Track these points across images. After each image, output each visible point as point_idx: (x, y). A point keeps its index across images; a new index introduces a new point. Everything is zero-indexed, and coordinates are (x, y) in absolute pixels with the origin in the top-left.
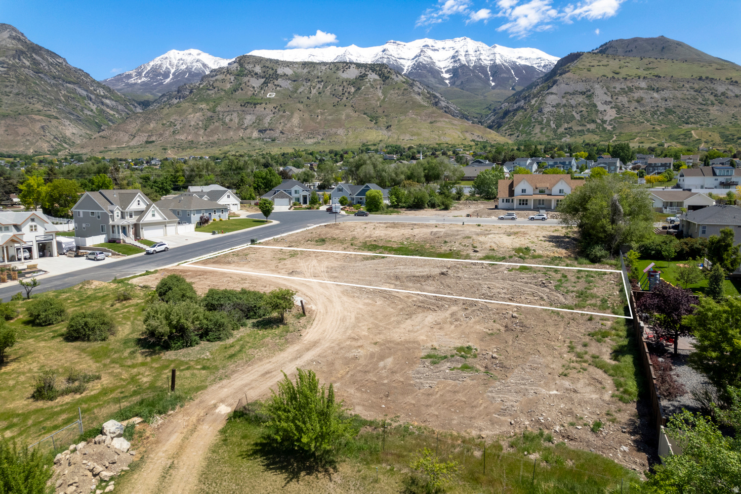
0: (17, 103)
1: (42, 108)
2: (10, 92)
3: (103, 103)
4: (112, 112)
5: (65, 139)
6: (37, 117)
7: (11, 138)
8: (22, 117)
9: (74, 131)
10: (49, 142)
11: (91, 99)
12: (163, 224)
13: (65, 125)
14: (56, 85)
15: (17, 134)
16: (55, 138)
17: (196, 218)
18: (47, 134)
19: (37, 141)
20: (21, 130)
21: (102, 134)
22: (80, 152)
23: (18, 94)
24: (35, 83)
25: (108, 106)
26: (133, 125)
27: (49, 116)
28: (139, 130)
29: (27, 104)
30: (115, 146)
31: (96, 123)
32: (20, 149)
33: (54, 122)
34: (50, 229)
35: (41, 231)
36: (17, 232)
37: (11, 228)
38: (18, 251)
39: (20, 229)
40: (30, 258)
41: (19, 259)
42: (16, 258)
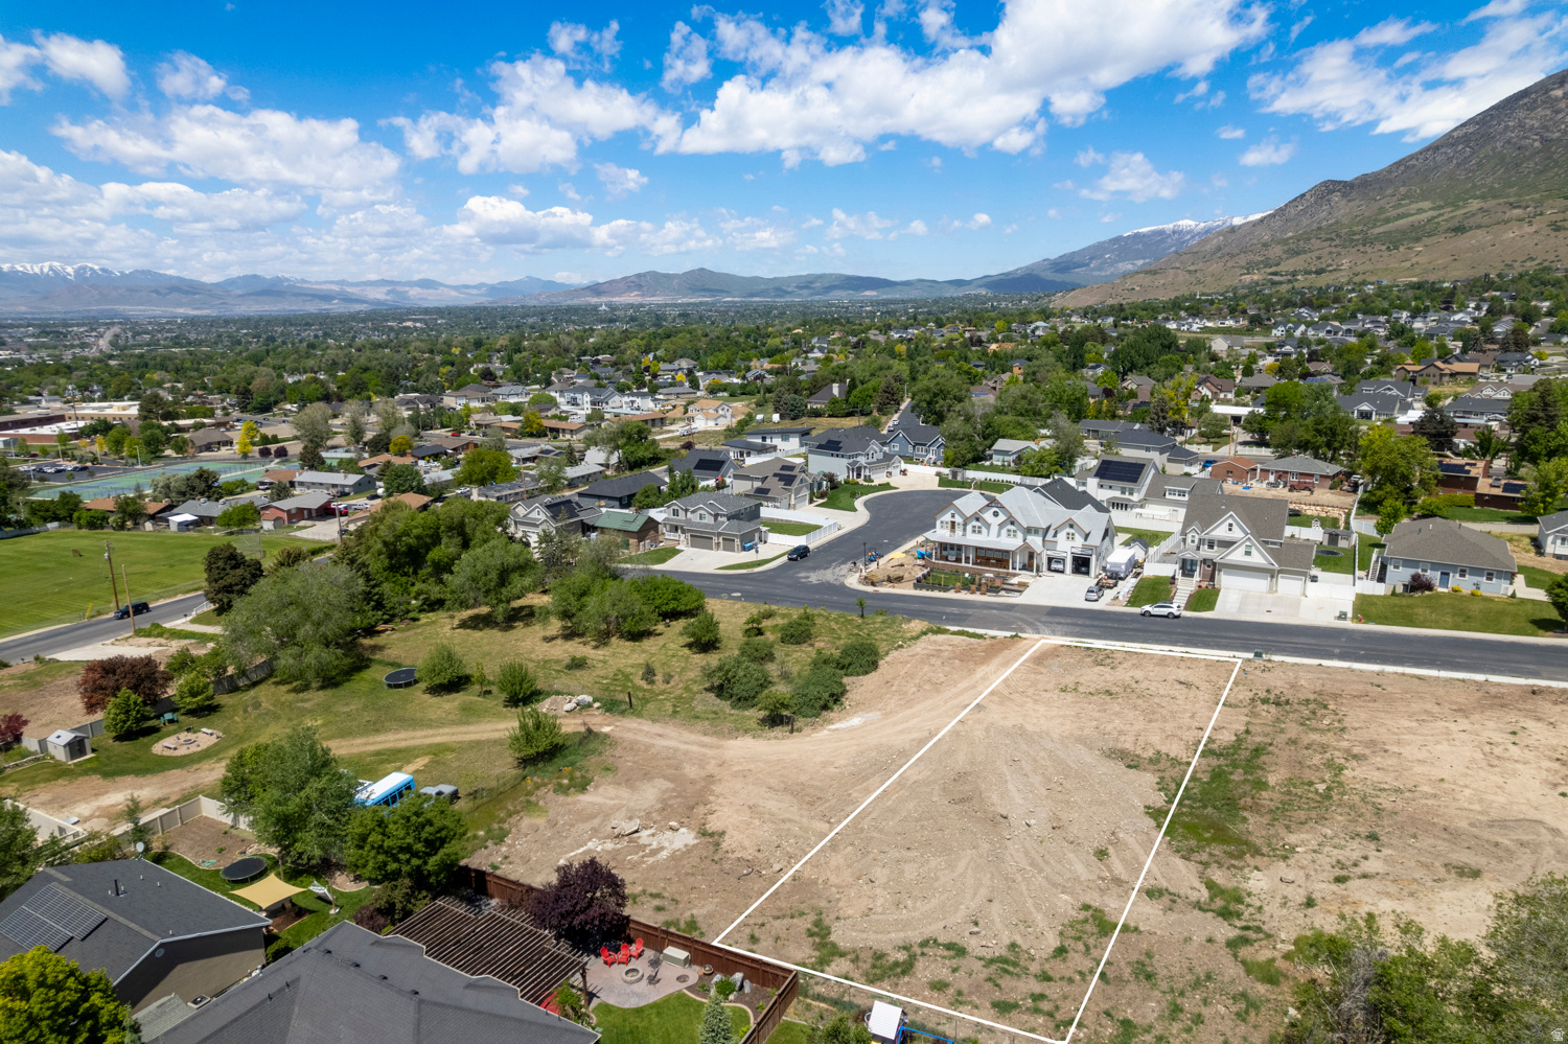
17: (1399, 576)
34: (1090, 541)
35: (1079, 541)
36: (1049, 537)
37: (1041, 532)
38: (1050, 560)
39: (1055, 535)
40: (1062, 572)
41: (1049, 569)
42: (1045, 567)
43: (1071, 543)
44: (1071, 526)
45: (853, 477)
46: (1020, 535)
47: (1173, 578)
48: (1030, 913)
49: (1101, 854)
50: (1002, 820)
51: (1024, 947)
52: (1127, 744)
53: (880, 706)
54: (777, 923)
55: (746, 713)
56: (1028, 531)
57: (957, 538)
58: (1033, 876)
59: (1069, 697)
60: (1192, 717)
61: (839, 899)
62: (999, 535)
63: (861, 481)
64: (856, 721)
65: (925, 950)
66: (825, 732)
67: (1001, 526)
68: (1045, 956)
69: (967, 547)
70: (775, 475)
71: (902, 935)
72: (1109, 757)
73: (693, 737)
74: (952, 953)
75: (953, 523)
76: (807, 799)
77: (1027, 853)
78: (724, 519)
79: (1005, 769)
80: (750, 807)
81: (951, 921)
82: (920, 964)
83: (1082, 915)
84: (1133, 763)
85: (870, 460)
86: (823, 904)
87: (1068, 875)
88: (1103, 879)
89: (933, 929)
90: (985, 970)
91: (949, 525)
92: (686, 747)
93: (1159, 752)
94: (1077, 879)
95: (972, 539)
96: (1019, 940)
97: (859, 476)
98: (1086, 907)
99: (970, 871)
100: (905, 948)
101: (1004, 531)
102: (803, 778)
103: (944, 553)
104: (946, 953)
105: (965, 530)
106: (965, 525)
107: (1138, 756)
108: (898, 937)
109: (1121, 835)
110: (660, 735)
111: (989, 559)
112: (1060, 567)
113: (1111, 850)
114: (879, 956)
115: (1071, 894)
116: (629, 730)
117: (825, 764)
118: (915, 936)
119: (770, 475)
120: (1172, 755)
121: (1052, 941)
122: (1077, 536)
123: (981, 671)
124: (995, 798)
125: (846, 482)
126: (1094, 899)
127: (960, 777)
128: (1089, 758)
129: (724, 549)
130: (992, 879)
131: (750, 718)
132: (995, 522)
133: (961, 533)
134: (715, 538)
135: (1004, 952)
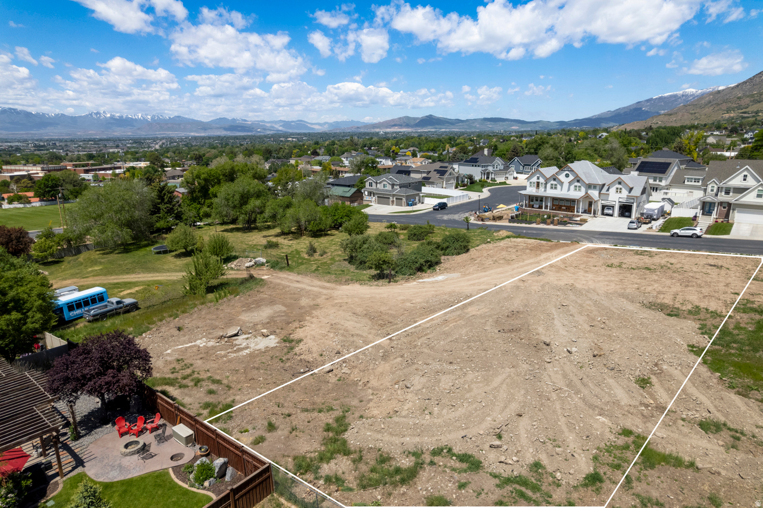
34: (633, 193)
35: (625, 193)
36: (604, 191)
37: (598, 187)
38: (604, 207)
39: (608, 190)
40: (612, 215)
41: (603, 214)
42: (600, 212)
43: (619, 195)
44: (620, 183)
45: (484, 178)
46: (583, 189)
47: (695, 217)
48: (562, 432)
49: (644, 383)
50: (545, 347)
51: (550, 469)
52: (668, 300)
53: (462, 270)
54: (304, 416)
55: (364, 272)
56: (589, 186)
57: (541, 192)
58: (569, 396)
59: (614, 270)
60: (727, 285)
61: (371, 400)
62: (569, 190)
63: (489, 181)
64: (440, 278)
65: (436, 459)
66: (415, 283)
67: (570, 183)
68: (573, 482)
69: (547, 198)
70: (435, 170)
71: (417, 439)
72: (650, 308)
73: (319, 283)
74: (465, 466)
75: (538, 183)
76: (380, 322)
77: (565, 376)
78: (398, 187)
79: (554, 311)
80: (332, 325)
81: (472, 432)
82: (424, 475)
83: (621, 441)
84: (673, 313)
85: (495, 169)
86: (355, 402)
87: (607, 398)
88: (647, 406)
89: (452, 438)
90: (497, 490)
91: (536, 184)
92: (310, 288)
93: (697, 307)
94: (616, 403)
95: (550, 192)
96: (545, 460)
97: (488, 178)
98: (627, 432)
99: (504, 386)
100: (414, 454)
101: (572, 187)
102: (383, 309)
103: (531, 203)
104: (458, 465)
105: (546, 187)
106: (546, 184)
107: (678, 309)
108: (411, 441)
109: (665, 367)
110: (298, 281)
111: (562, 206)
112: (610, 212)
113: (654, 379)
114: (384, 459)
115: (610, 416)
116: (280, 278)
117: (404, 301)
118: (429, 442)
119: (432, 170)
120: (711, 309)
121: (584, 466)
122: (624, 190)
123: (544, 256)
124: (541, 330)
125: (480, 181)
126: (635, 424)
127: (514, 314)
128: (631, 307)
129: (397, 205)
130: (525, 395)
131: (365, 275)
132: (566, 181)
133: (543, 190)
134: (391, 198)
135: (525, 472)
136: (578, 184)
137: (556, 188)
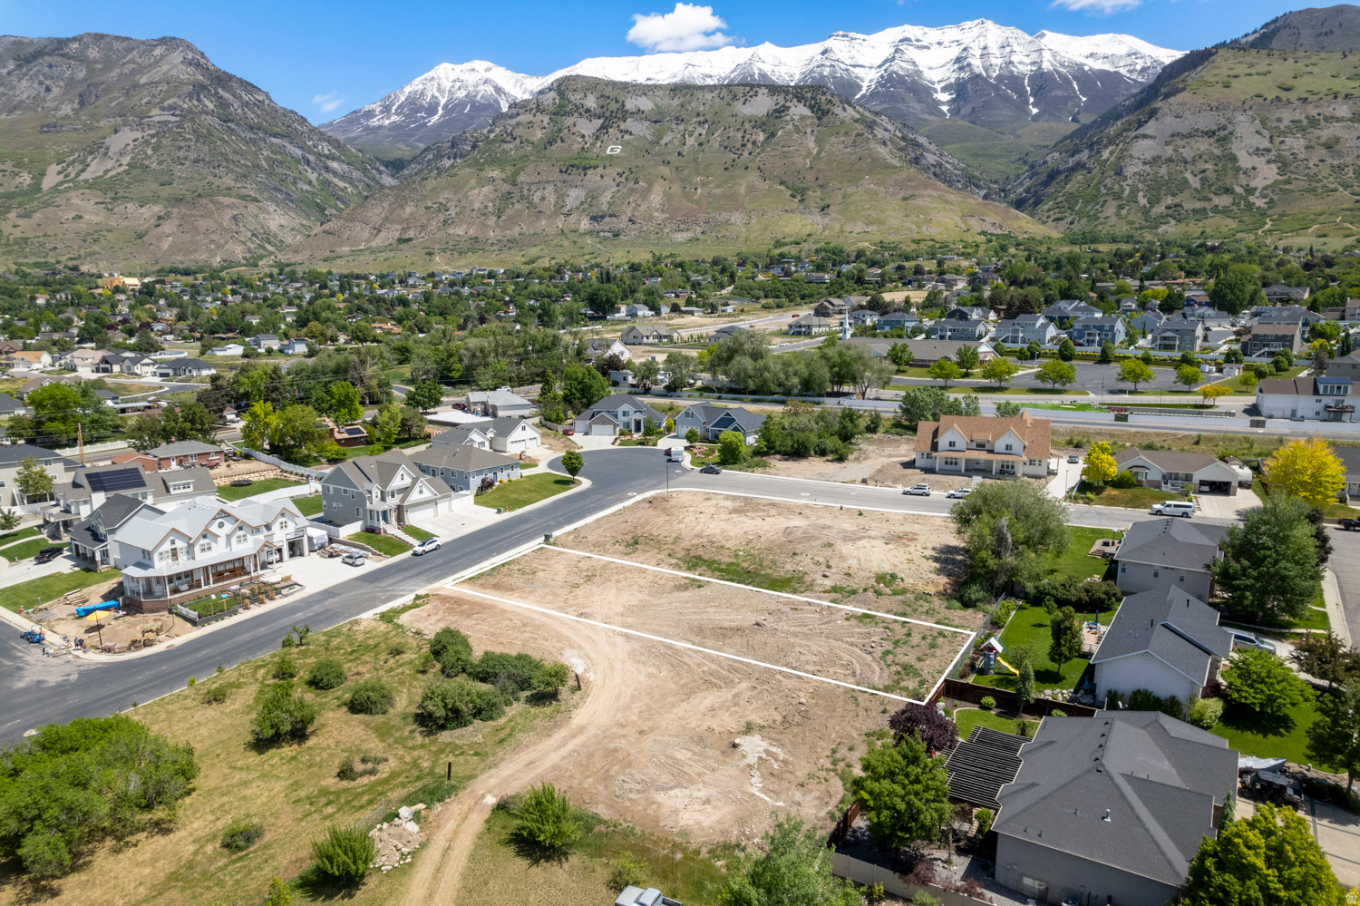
0: (195, 176)
1: (233, 184)
2: (186, 159)
3: (327, 169)
4: (342, 184)
5: (268, 237)
6: (226, 200)
7: (187, 237)
8: (203, 201)
9: (283, 222)
10: (244, 243)
11: (308, 163)
12: (434, 502)
13: (268, 213)
14: (253, 141)
15: (197, 230)
16: (254, 235)
17: (475, 482)
18: (242, 229)
19: (227, 242)
20: (203, 224)
21: (326, 227)
22: (293, 261)
23: (196, 161)
24: (222, 140)
25: (335, 173)
26: (377, 211)
27: (243, 197)
28: (387, 218)
29: (211, 178)
30: (347, 249)
31: (317, 204)
32: (202, 257)
33: (252, 207)
34: (301, 524)
35: (291, 527)
36: (266, 532)
37: (262, 529)
39: (269, 529)
40: (280, 561)
41: (267, 563)
43: (285, 531)
44: (283, 515)
46: (250, 537)
47: (371, 529)
56: (257, 531)
62: (229, 543)
64: (576, 661)
67: (229, 537)
91: (170, 553)
103: (172, 585)
105: (191, 552)
111: (222, 573)
132: (223, 533)
133: (188, 558)
136: (241, 533)
137: (209, 548)
